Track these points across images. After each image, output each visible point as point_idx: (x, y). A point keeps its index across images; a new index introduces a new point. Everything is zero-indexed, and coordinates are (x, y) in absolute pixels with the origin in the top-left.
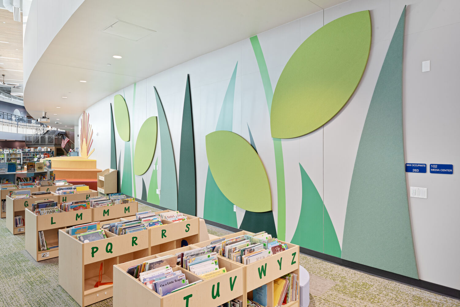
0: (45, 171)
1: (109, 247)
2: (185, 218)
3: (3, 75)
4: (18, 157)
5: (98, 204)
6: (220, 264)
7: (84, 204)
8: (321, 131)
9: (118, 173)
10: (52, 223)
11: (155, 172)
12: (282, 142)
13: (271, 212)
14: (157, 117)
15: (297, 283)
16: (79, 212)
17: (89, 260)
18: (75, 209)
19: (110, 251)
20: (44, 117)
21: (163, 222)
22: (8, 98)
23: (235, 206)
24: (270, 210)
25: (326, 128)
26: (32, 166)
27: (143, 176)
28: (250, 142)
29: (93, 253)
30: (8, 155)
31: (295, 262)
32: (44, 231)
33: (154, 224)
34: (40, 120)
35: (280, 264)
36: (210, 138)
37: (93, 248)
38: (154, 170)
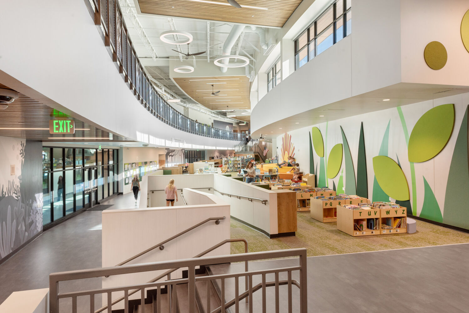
0: (277, 174)
1: (331, 204)
2: (361, 198)
3: (228, 106)
4: (239, 162)
5: (318, 191)
6: (372, 208)
7: (313, 190)
8: (433, 160)
9: (316, 177)
10: (302, 197)
11: (341, 177)
12: (414, 164)
13: (409, 200)
14: (342, 144)
15: (405, 222)
16: (311, 193)
17: (325, 207)
18: (310, 192)
19: (331, 205)
20: (261, 138)
21: (350, 199)
22: (223, 118)
23: (390, 198)
24: (408, 199)
25: (435, 158)
26: (271, 171)
27: (334, 179)
28: (398, 163)
29: (326, 205)
30: (233, 161)
31: (404, 213)
32: (299, 200)
33: (347, 199)
34: (259, 140)
35: (396, 212)
36: (375, 159)
37: (326, 203)
38: (341, 176)
